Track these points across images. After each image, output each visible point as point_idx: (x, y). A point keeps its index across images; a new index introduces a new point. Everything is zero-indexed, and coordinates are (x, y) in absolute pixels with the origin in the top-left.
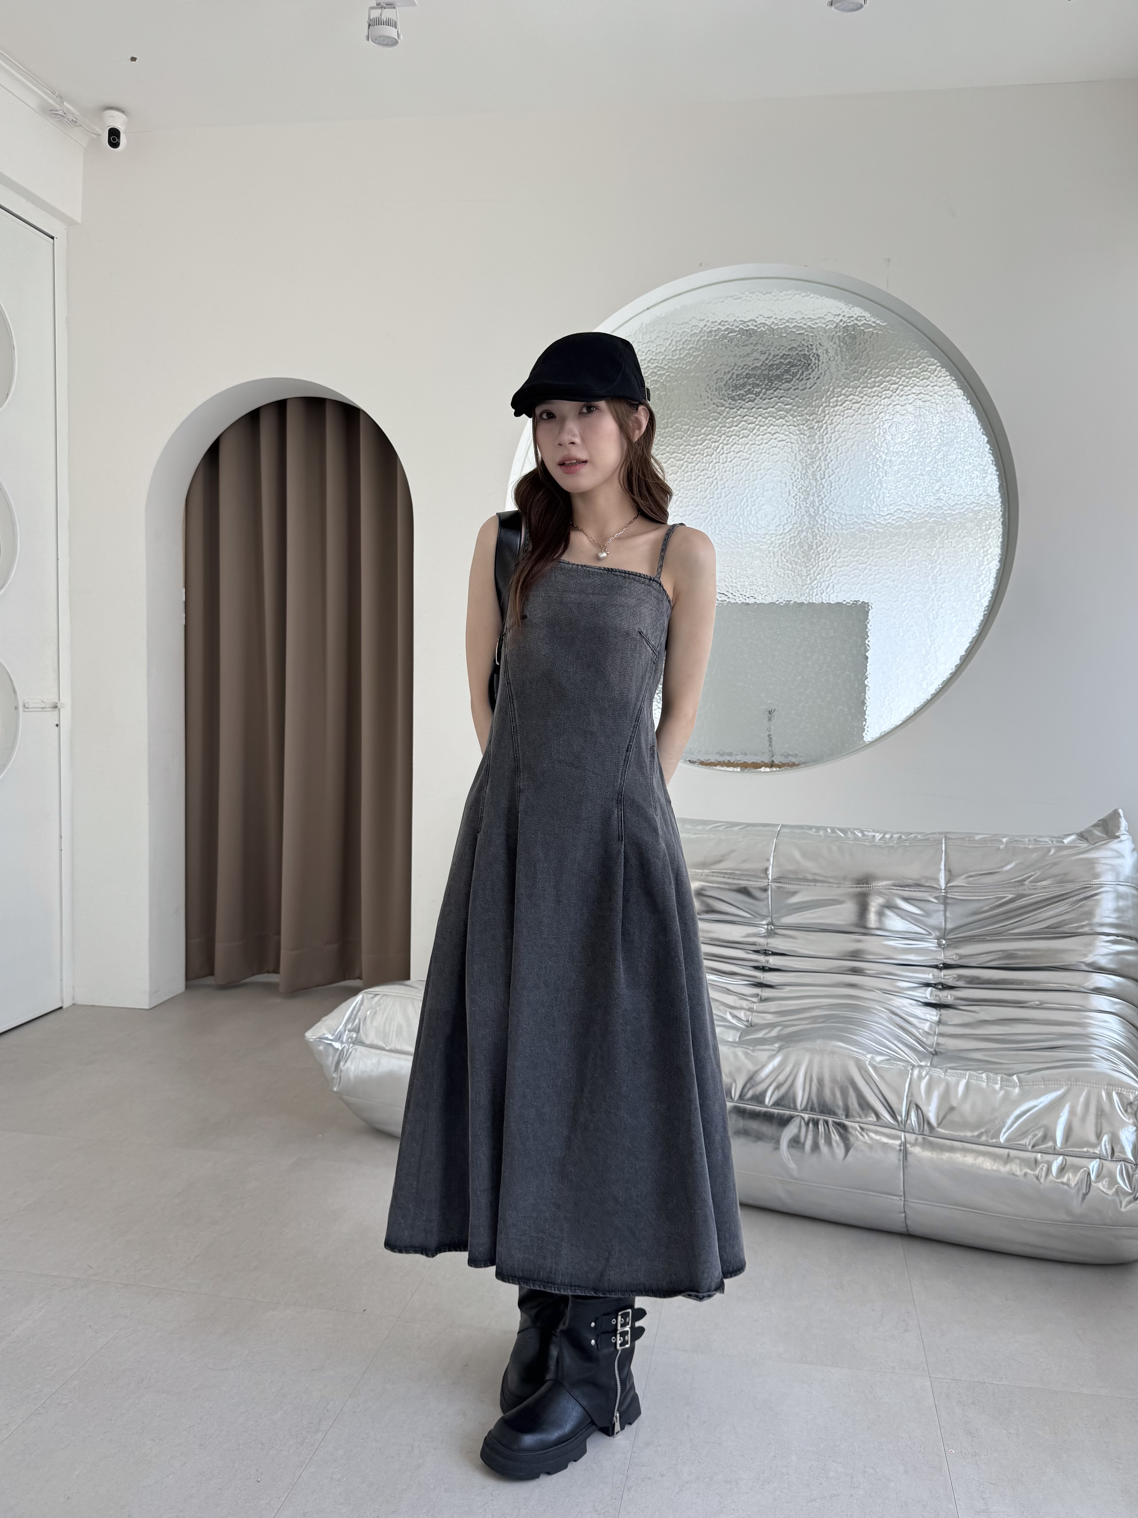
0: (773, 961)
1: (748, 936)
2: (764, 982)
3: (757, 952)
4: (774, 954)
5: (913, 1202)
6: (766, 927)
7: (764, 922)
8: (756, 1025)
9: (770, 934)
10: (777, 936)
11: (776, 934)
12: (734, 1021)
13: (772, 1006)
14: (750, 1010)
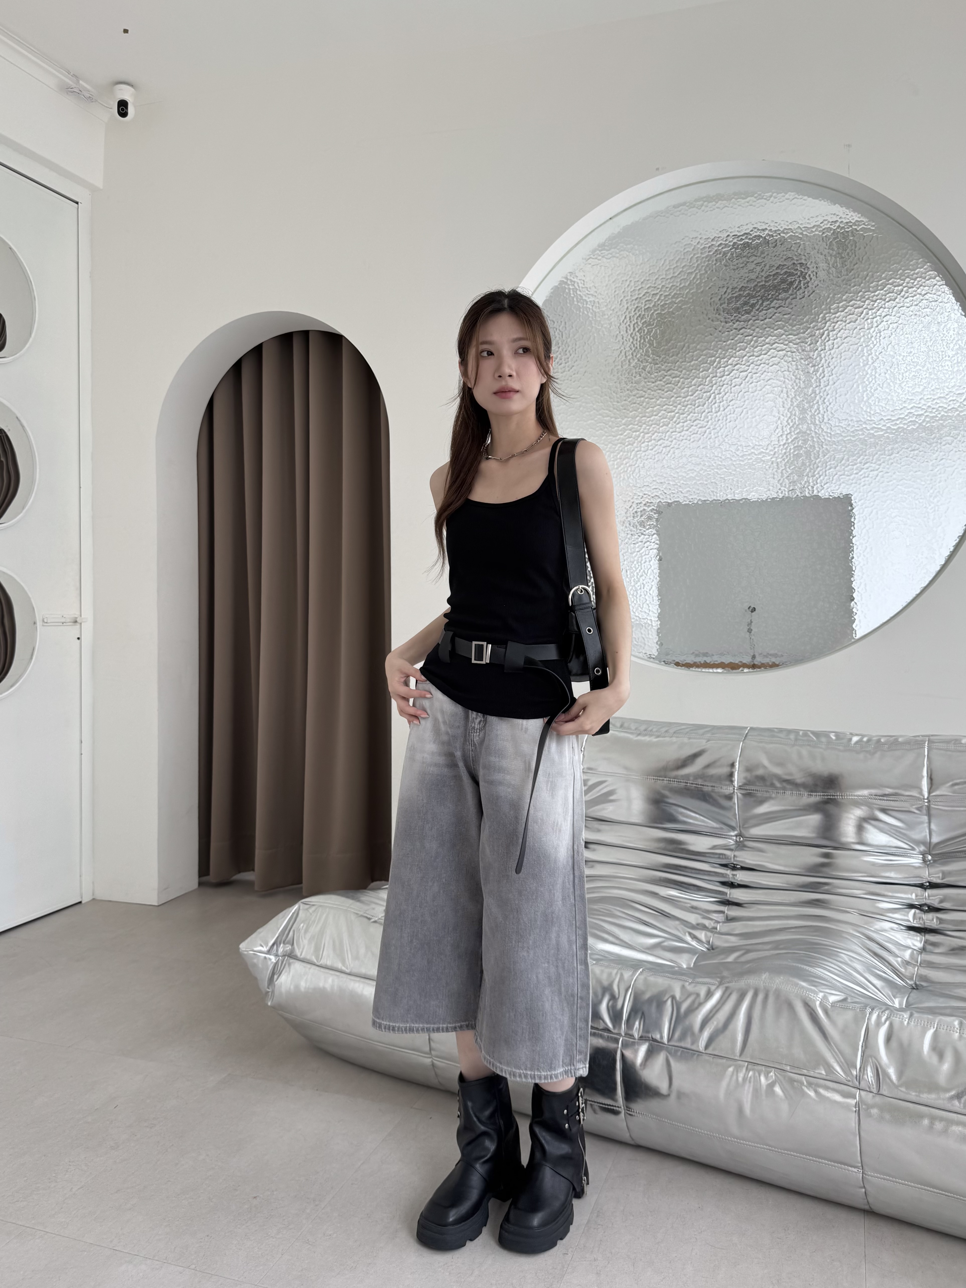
0: (741, 877)
1: (714, 847)
2: (730, 900)
3: (725, 866)
4: (743, 868)
5: (872, 1176)
6: (735, 838)
7: (733, 833)
8: (717, 948)
9: (740, 846)
10: (745, 849)
11: (745, 846)
12: (694, 943)
13: (738, 927)
14: (713, 930)
